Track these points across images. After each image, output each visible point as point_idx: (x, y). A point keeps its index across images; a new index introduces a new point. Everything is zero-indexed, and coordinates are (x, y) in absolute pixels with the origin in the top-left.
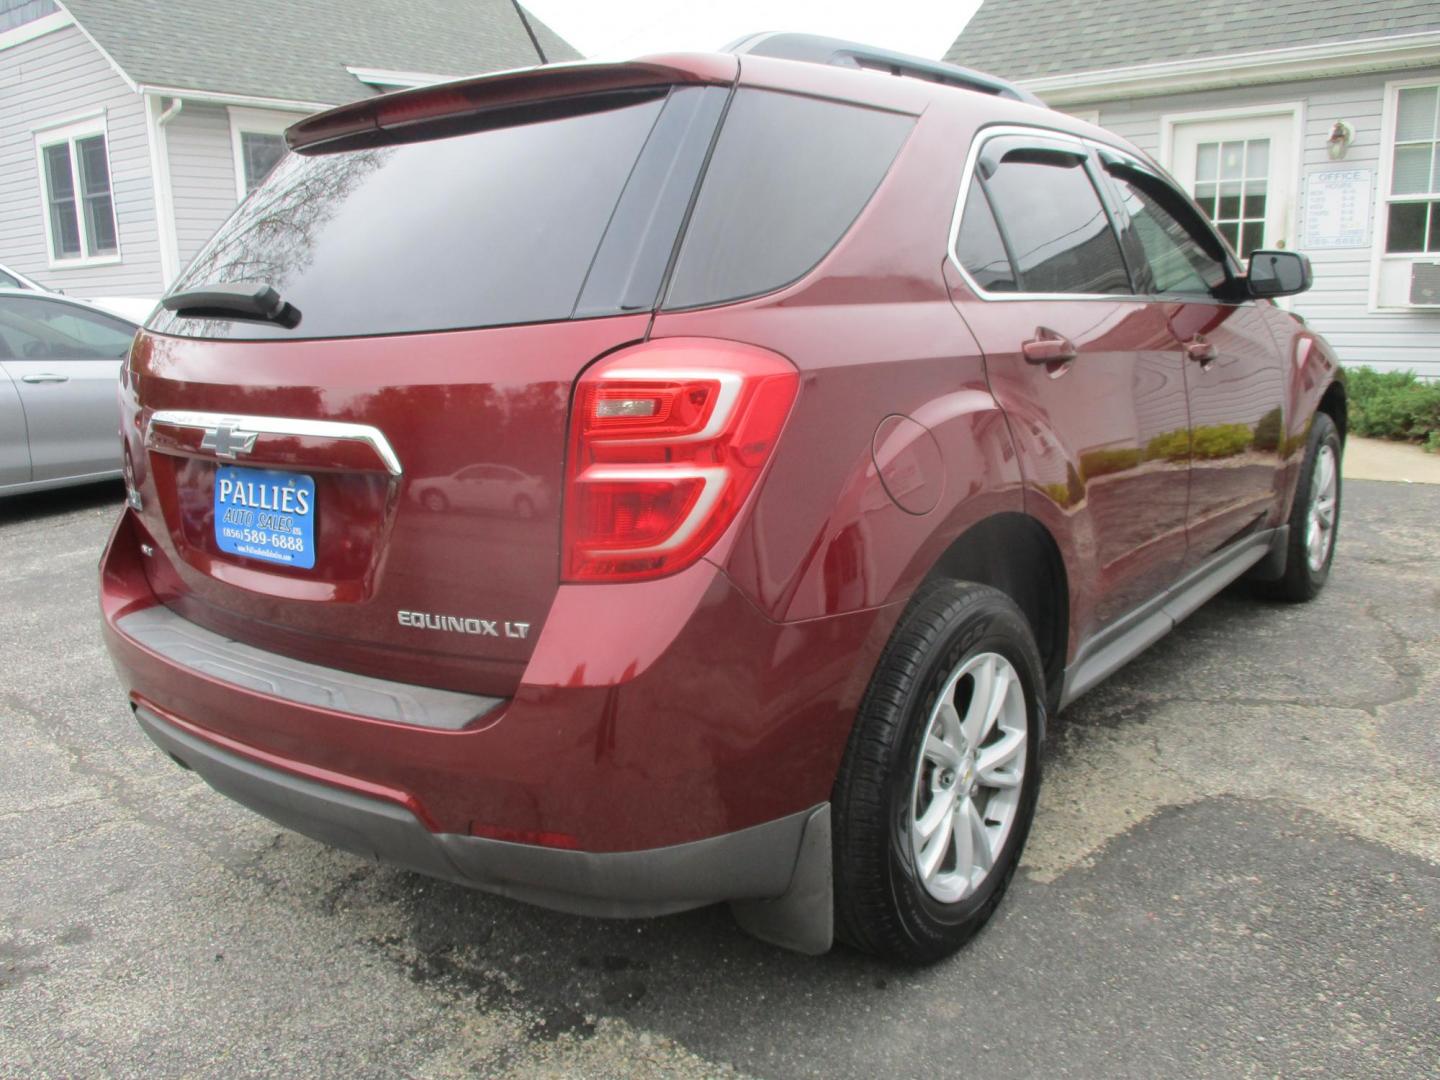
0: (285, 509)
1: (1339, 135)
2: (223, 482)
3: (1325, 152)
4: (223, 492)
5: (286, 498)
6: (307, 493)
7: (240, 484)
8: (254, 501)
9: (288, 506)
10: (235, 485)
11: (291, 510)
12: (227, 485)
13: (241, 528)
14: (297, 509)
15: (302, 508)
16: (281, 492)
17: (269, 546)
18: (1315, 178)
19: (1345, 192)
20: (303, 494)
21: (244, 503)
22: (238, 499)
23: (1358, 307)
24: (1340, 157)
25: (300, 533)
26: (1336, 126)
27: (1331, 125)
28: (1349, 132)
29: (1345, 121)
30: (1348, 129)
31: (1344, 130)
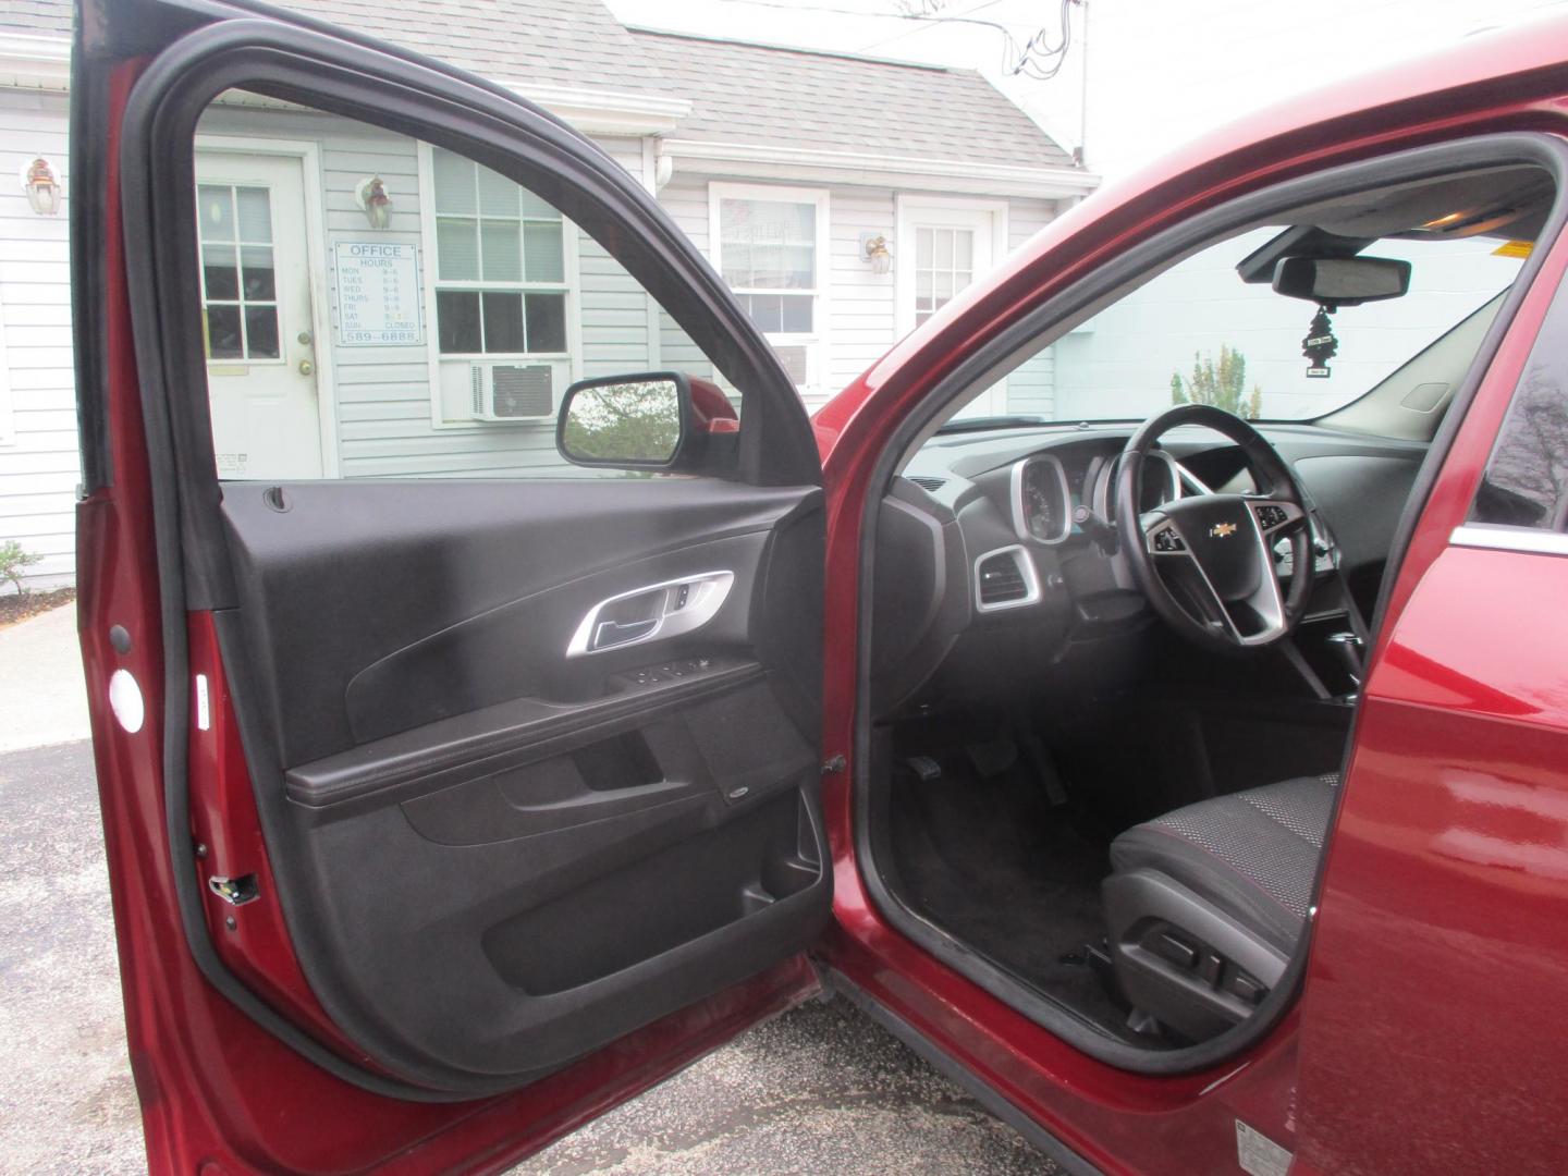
1: (376, 197)
3: (363, 217)
18: (344, 250)
19: (385, 272)
23: (419, 423)
24: (381, 227)
26: (372, 183)
27: (367, 181)
28: (386, 193)
29: (381, 177)
30: (385, 189)
31: (382, 190)
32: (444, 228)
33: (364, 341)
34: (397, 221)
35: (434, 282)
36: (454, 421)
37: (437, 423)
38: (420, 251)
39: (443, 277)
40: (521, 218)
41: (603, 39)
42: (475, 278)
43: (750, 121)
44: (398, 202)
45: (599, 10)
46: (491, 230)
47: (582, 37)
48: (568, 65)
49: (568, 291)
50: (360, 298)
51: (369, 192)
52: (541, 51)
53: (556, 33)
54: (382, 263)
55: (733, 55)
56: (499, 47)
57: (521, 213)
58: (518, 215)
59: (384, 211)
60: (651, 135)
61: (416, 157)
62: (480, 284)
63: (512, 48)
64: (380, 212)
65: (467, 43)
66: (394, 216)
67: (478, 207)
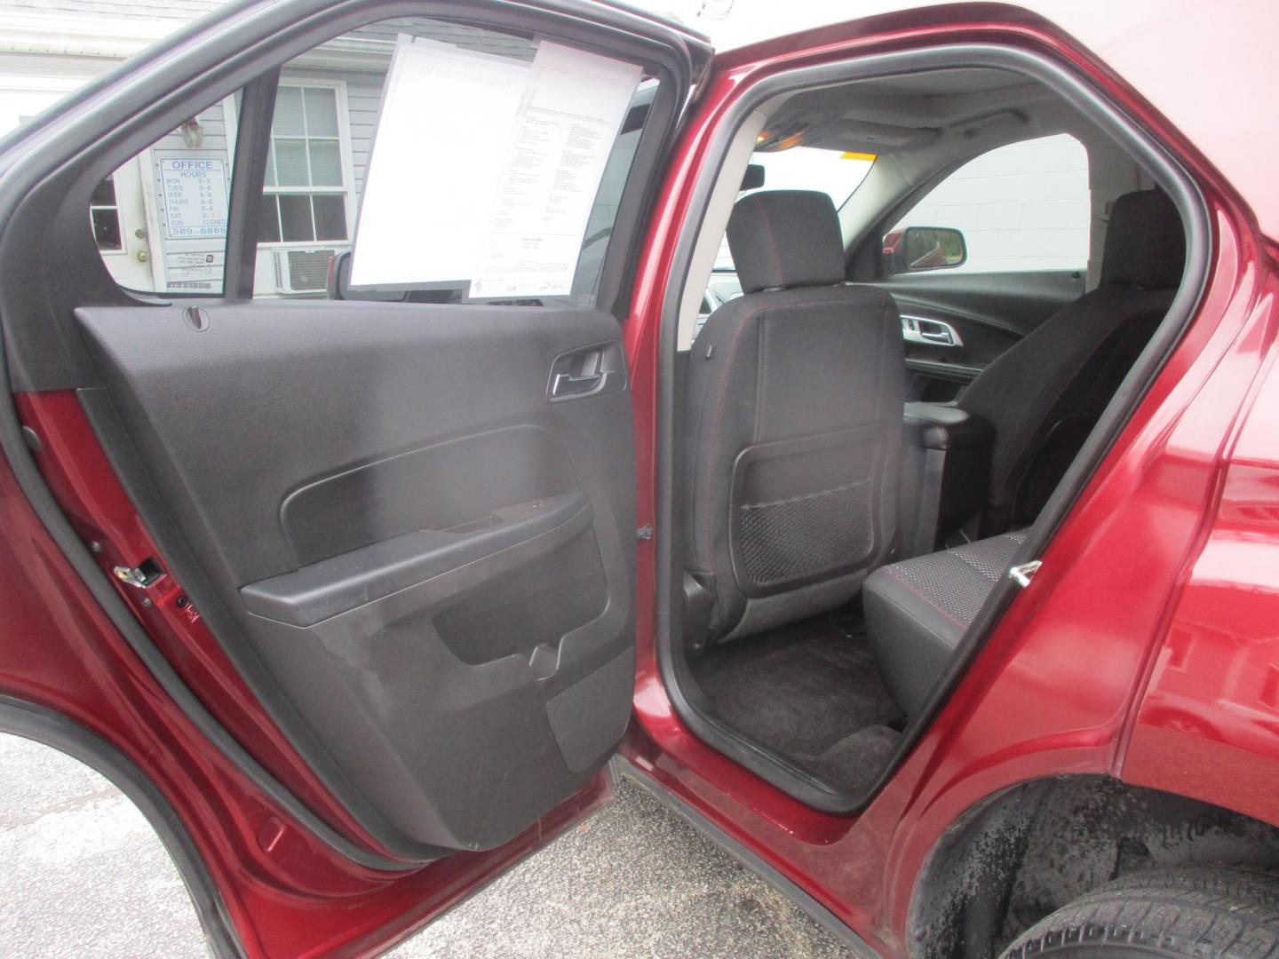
24: (194, 146)
33: (187, 235)
34: (206, 142)
40: (307, 137)
44: (207, 128)
49: (346, 193)
50: (182, 202)
54: (198, 174)
57: (306, 133)
58: (304, 135)
59: (197, 134)
64: (193, 135)
66: (205, 138)
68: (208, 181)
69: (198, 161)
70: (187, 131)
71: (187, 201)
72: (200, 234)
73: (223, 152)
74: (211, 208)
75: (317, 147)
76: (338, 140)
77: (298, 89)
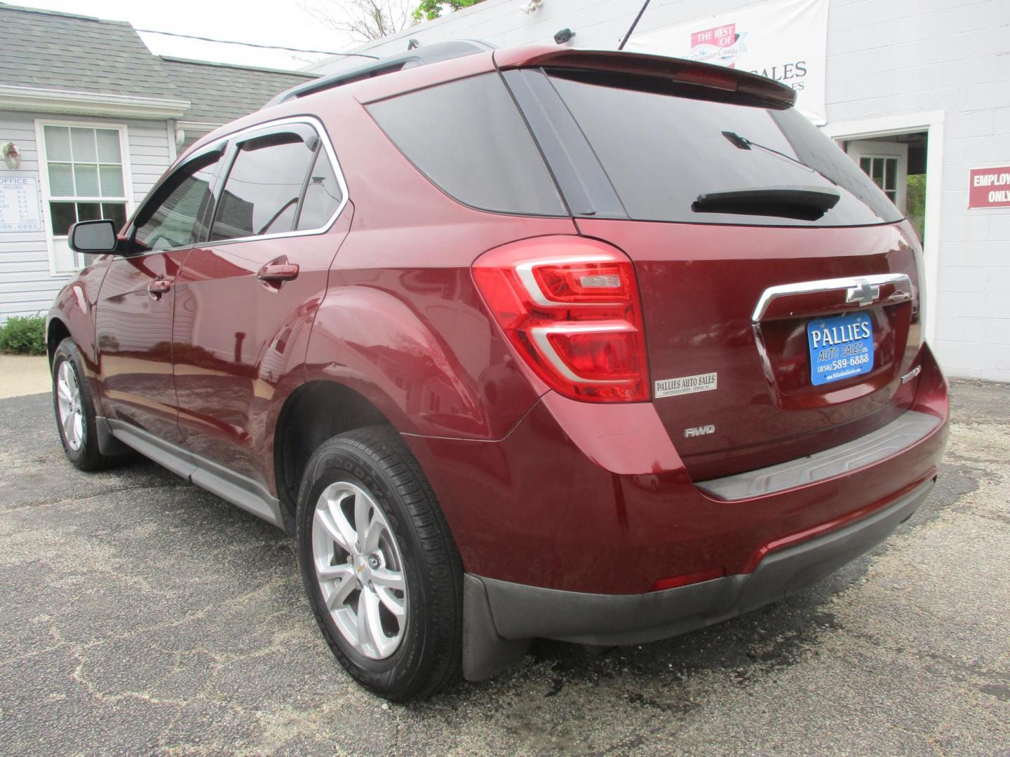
0: (856, 338)
1: (11, 152)
2: (814, 333)
3: (5, 163)
4: (815, 340)
5: (855, 330)
6: (867, 323)
7: (826, 331)
8: (838, 340)
9: (858, 336)
10: (822, 333)
11: (860, 337)
12: (816, 334)
13: (830, 362)
14: (864, 336)
15: (866, 333)
16: (852, 327)
17: (849, 367)
19: (19, 192)
20: (865, 325)
21: (831, 343)
22: (826, 341)
23: (43, 273)
24: (14, 168)
25: (867, 350)
26: (8, 145)
27: (5, 144)
28: (17, 150)
29: (13, 142)
30: (16, 148)
31: (14, 149)
32: (52, 169)
33: (7, 230)
34: (24, 165)
35: (48, 197)
36: (63, 272)
37: (53, 273)
38: (39, 181)
39: (52, 195)
40: (98, 163)
41: (143, 67)
42: (73, 195)
43: (231, 111)
44: (24, 155)
45: (143, 51)
46: (81, 170)
47: (132, 66)
48: (121, 82)
49: (127, 201)
50: (4, 206)
51: (7, 149)
52: (106, 75)
53: (117, 64)
54: (16, 187)
55: (227, 74)
56: (81, 72)
57: (98, 160)
58: (96, 161)
59: (16, 159)
60: (171, 119)
61: (34, 131)
62: (76, 198)
63: (89, 73)
64: (13, 160)
65: (62, 71)
66: (22, 163)
67: (72, 157)
68: (24, 192)
69: (17, 179)
70: (8, 157)
71: (8, 206)
72: (18, 229)
73: (36, 172)
74: (26, 211)
75: (106, 170)
76: (121, 166)
77: (91, 130)
